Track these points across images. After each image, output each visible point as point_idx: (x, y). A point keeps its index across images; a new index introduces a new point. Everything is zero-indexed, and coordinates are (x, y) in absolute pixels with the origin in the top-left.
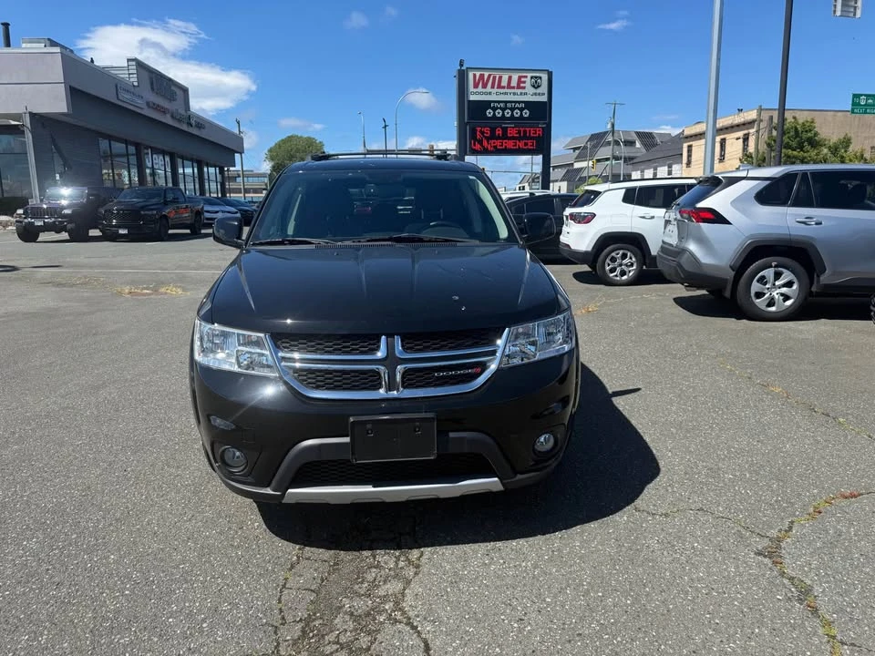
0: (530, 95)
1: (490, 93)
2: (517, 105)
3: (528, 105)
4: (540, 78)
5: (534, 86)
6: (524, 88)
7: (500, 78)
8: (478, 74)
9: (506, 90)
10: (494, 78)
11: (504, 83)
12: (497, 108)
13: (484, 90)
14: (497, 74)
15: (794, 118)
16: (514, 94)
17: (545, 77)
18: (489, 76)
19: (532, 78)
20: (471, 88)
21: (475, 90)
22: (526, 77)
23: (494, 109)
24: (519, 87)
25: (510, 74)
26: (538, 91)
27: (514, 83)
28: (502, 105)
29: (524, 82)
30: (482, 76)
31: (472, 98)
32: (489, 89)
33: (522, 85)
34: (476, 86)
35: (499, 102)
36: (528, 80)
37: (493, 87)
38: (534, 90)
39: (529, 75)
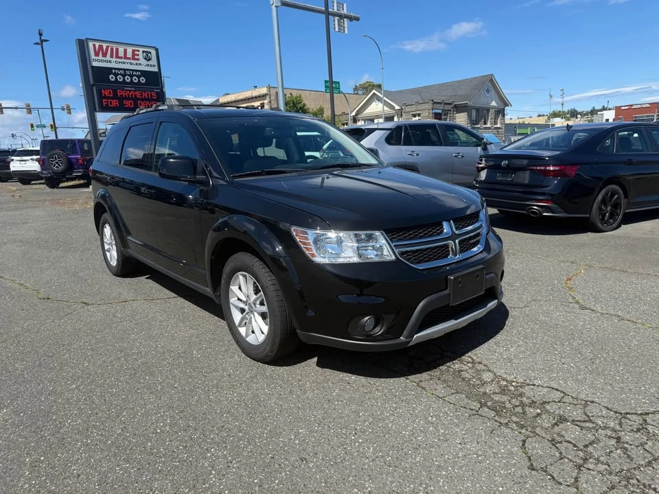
0: (143, 66)
1: (110, 62)
2: (134, 73)
3: (144, 73)
4: (150, 53)
5: (146, 59)
6: (138, 59)
7: (117, 50)
8: (97, 44)
9: (123, 60)
10: (112, 49)
11: (121, 54)
12: (118, 74)
13: (104, 59)
14: (115, 46)
15: (291, 94)
16: (131, 64)
17: (153, 52)
18: (107, 47)
19: (143, 52)
20: (93, 56)
21: (97, 58)
22: (139, 51)
23: (116, 75)
24: (134, 59)
25: (126, 47)
26: (150, 63)
27: (129, 54)
28: (122, 72)
29: (138, 55)
30: (101, 47)
31: (95, 64)
32: (108, 58)
33: (136, 57)
34: (97, 54)
35: (119, 69)
36: (141, 53)
37: (112, 56)
38: (147, 63)
39: (141, 50)
